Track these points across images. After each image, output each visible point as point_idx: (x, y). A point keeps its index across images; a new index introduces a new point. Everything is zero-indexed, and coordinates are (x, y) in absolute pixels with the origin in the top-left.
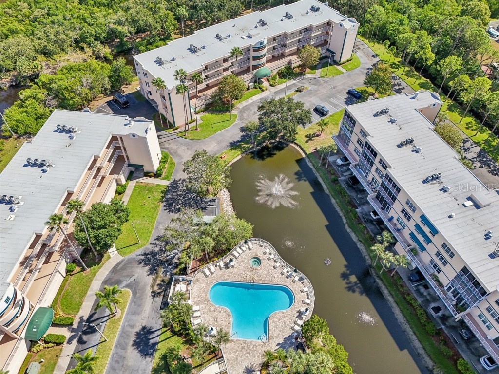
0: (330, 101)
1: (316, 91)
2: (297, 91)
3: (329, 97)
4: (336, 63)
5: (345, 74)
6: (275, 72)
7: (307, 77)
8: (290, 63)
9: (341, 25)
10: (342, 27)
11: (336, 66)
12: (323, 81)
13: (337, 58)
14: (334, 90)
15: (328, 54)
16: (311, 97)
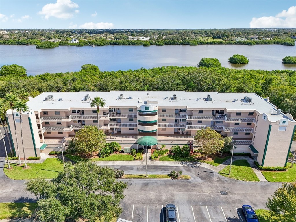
0: (200, 210)
1: (195, 186)
2: (170, 175)
3: (205, 203)
4: (256, 165)
5: (259, 183)
6: (168, 148)
7: (201, 166)
8: (191, 144)
9: (265, 117)
10: (265, 120)
11: (254, 169)
12: (218, 178)
13: (259, 160)
14: (222, 196)
15: (252, 152)
16: (180, 191)
